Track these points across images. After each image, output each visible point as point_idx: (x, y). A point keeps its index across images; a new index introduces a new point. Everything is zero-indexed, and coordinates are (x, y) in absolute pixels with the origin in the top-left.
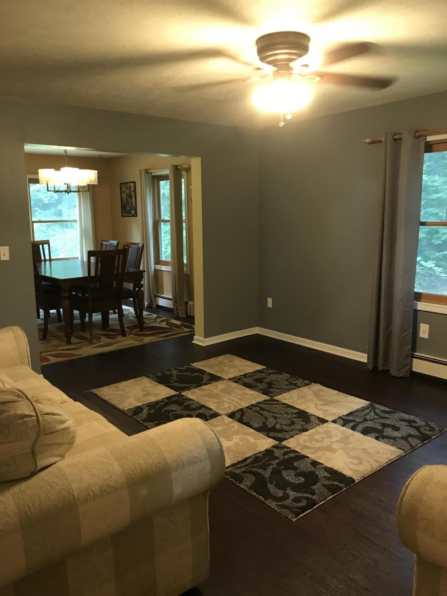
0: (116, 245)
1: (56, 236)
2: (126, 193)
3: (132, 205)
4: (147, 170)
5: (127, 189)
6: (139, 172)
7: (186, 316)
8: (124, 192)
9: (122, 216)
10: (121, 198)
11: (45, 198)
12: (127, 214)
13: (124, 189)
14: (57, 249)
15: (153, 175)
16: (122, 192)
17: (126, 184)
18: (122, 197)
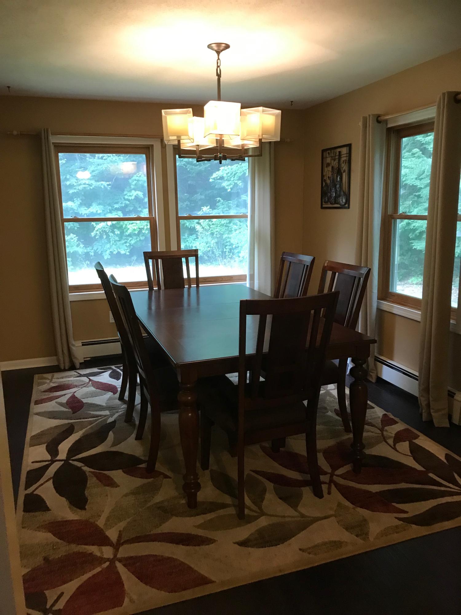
0: (309, 264)
1: (237, 232)
2: (332, 167)
3: (341, 187)
4: (379, 116)
5: (335, 160)
6: (361, 124)
7: (448, 426)
8: (328, 165)
9: (322, 208)
10: (323, 176)
11: (228, 186)
12: (331, 204)
13: (328, 160)
14: (238, 246)
15: (390, 126)
16: (325, 165)
17: (332, 151)
18: (324, 174)
